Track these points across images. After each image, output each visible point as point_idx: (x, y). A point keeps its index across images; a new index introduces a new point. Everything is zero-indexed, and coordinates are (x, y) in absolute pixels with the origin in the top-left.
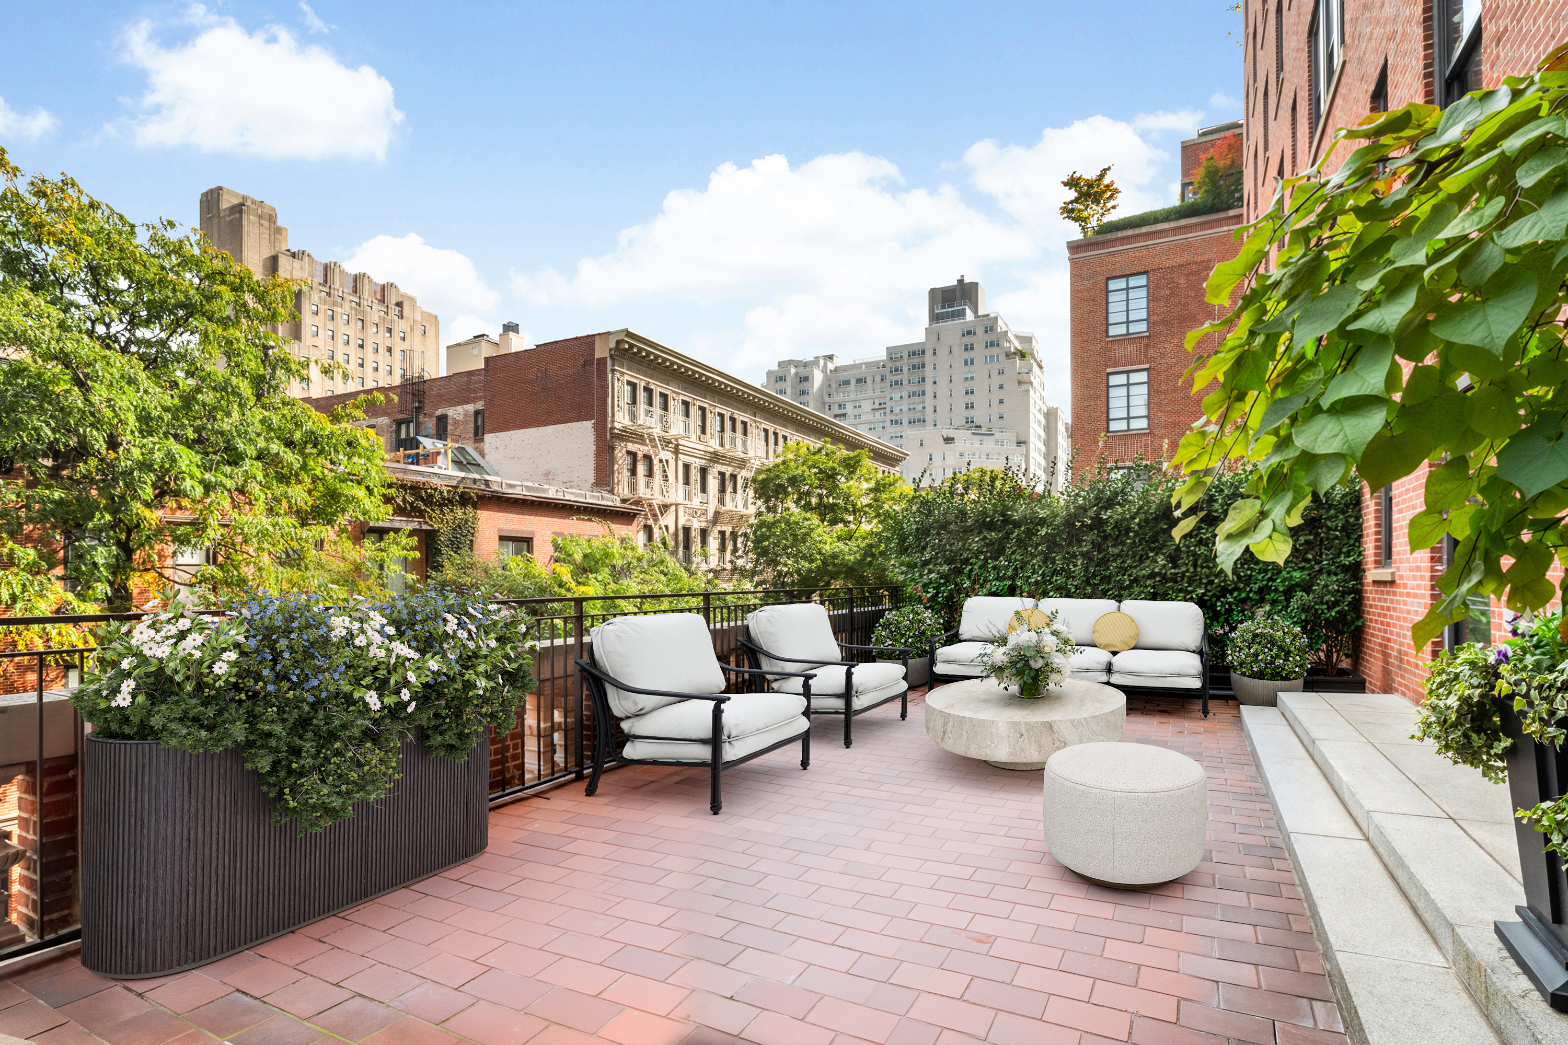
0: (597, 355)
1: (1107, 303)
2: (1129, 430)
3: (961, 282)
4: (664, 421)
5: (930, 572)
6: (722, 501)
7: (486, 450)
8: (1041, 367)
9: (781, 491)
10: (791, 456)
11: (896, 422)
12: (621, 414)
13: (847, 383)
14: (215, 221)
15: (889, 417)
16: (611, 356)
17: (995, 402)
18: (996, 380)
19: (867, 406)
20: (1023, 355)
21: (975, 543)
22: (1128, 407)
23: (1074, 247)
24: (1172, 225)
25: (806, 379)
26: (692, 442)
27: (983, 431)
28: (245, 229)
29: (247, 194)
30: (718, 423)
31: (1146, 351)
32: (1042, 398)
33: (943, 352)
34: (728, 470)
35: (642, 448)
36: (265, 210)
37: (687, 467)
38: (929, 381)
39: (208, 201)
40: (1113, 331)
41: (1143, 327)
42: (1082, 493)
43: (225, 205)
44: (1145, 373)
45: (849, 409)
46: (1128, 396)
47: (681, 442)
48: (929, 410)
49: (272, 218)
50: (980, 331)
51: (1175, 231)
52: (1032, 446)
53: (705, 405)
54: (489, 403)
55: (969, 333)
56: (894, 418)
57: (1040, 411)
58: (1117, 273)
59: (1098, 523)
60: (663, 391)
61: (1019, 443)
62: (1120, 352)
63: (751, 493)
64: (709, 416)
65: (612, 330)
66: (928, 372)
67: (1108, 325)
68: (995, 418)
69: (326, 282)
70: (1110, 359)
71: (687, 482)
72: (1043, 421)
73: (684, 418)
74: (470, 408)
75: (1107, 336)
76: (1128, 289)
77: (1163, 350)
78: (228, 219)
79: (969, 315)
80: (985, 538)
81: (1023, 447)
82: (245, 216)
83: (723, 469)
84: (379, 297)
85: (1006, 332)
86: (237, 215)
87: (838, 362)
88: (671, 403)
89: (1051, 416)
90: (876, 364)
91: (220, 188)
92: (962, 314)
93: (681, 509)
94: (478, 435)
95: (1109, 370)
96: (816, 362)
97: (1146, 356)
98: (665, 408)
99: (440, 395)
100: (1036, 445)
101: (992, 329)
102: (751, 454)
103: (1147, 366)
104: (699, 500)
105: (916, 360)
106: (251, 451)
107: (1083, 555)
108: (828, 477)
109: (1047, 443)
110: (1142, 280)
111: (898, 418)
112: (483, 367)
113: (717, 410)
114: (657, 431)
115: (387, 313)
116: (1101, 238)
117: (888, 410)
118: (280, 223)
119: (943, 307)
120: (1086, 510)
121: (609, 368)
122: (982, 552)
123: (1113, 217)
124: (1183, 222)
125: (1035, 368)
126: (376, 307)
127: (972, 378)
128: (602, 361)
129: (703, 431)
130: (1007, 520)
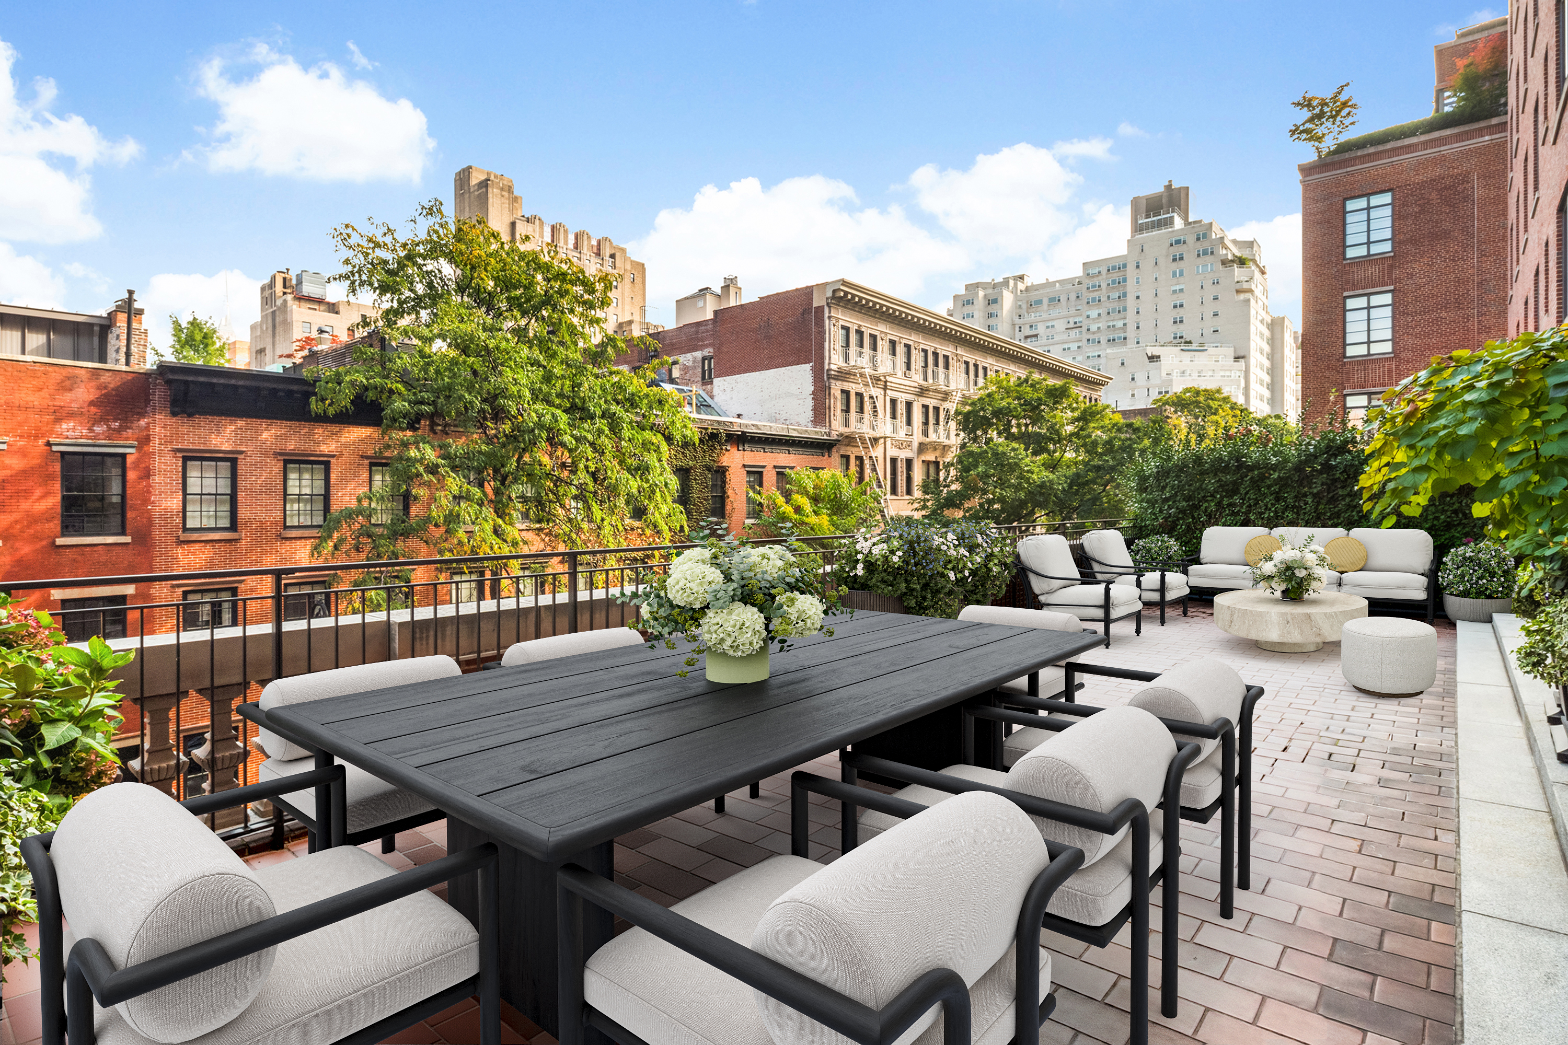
0: (815, 304)
1: (1344, 224)
2: (1369, 354)
3: (1169, 187)
4: (873, 360)
5: (1170, 508)
6: (925, 433)
7: (715, 392)
8: (1263, 273)
9: (985, 424)
10: (993, 388)
11: (1094, 341)
12: (836, 357)
13: (1039, 302)
14: (467, 196)
15: (1086, 336)
16: (828, 304)
17: (1208, 315)
18: (1210, 291)
19: (1060, 325)
20: (1242, 262)
21: (1211, 483)
22: (1369, 330)
23: (1306, 170)
24: (1423, 138)
25: (995, 301)
26: (898, 378)
27: (1194, 346)
28: (490, 200)
29: (490, 170)
30: (922, 359)
31: (1390, 273)
32: (1265, 307)
33: (1147, 265)
34: (931, 403)
35: (854, 386)
36: (505, 183)
37: (894, 402)
38: (1131, 298)
39: (461, 179)
40: (1351, 253)
41: (1387, 247)
42: (1313, 442)
43: (474, 181)
44: (1389, 296)
45: (1041, 329)
46: (1369, 320)
47: (888, 379)
48: (1131, 327)
49: (510, 189)
50: (1191, 240)
51: (1426, 145)
52: (1253, 362)
53: (910, 343)
54: (718, 350)
55: (1178, 242)
56: (1091, 337)
57: (1262, 321)
58: (1357, 193)
59: (1327, 468)
60: (873, 332)
61: (1237, 358)
62: (1359, 274)
63: (953, 425)
64: (913, 352)
65: (830, 280)
66: (1131, 288)
67: (1345, 247)
68: (1208, 332)
69: (553, 241)
70: (1347, 282)
71: (894, 417)
72: (1267, 333)
73: (890, 357)
74: (699, 354)
75: (1345, 259)
76: (1369, 208)
77: (1410, 271)
78: (477, 193)
79: (1178, 223)
80: (1220, 480)
81: (1242, 363)
82: (490, 190)
83: (927, 401)
84: (595, 250)
85: (1222, 238)
86: (484, 190)
87: (1028, 282)
88: (879, 343)
89: (1276, 326)
90: (1070, 281)
91: (470, 167)
92: (1169, 222)
93: (889, 442)
94: (706, 380)
95: (1345, 294)
96: (1006, 282)
97: (1390, 277)
98: (874, 348)
99: (672, 344)
100: (1258, 359)
101: (1205, 236)
102: (952, 387)
103: (1392, 287)
104: (905, 432)
105: (1116, 276)
106: (599, 412)
107: (1315, 496)
108: (1033, 410)
109: (1271, 357)
110: (1387, 198)
111: (1096, 337)
112: (712, 317)
113: (922, 346)
114: (868, 371)
115: (602, 265)
116: (1336, 158)
117: (1084, 329)
118: (516, 193)
119: (1148, 216)
120: (1316, 457)
121: (827, 315)
122: (1218, 493)
123: (1353, 134)
124: (1436, 134)
125: (1257, 274)
126: (594, 259)
127: (1181, 290)
128: (820, 310)
129: (909, 368)
130: (1241, 465)
